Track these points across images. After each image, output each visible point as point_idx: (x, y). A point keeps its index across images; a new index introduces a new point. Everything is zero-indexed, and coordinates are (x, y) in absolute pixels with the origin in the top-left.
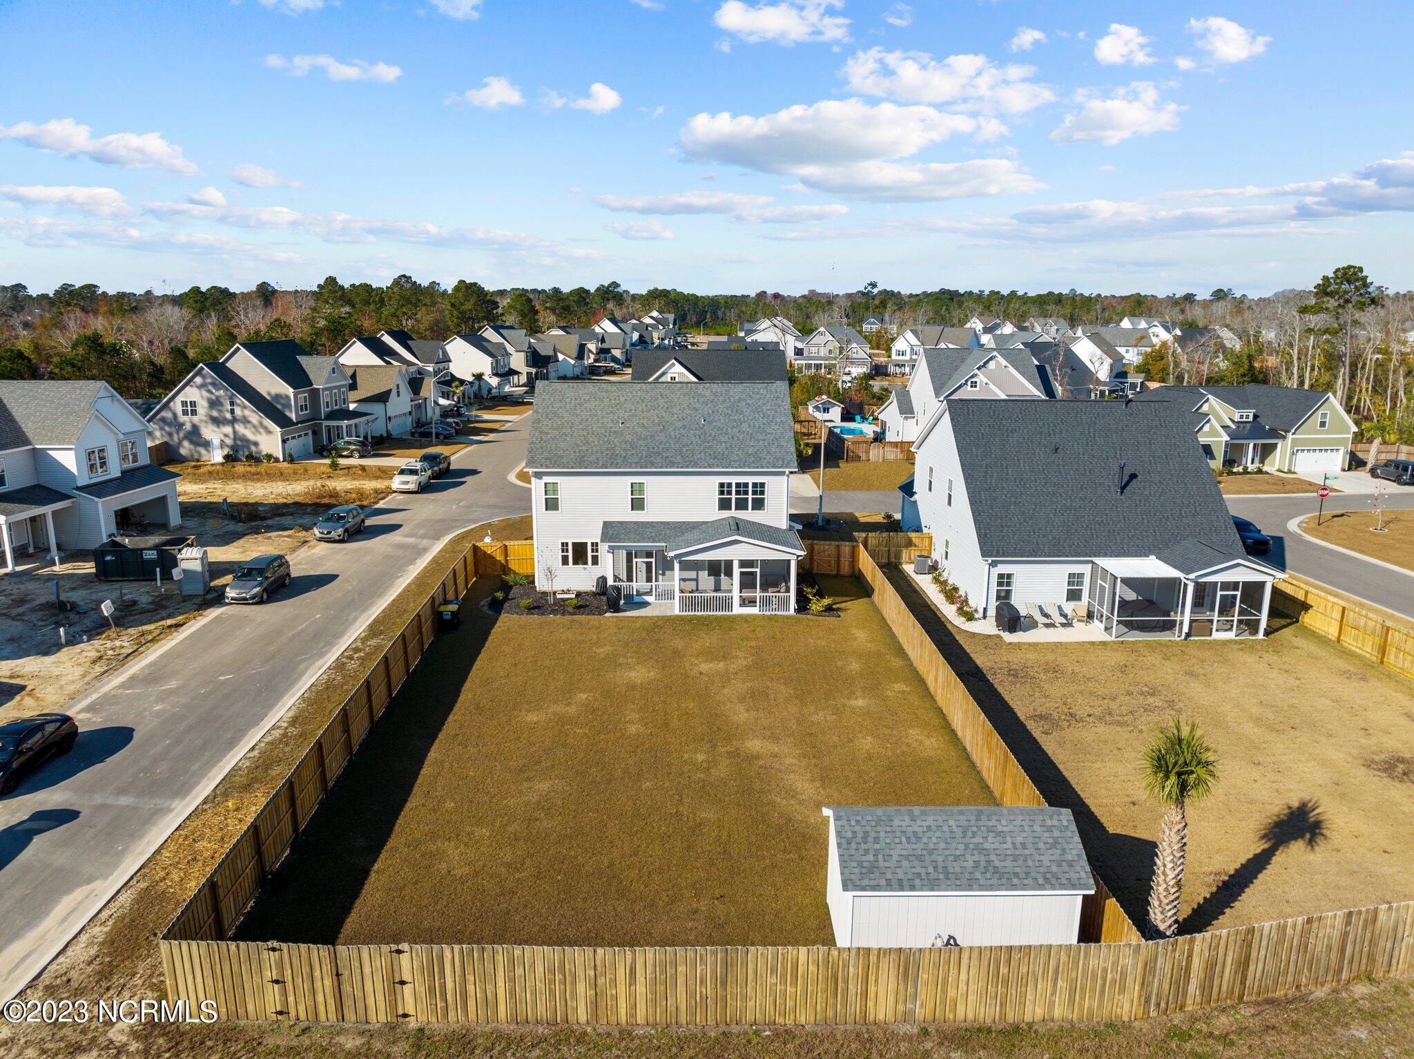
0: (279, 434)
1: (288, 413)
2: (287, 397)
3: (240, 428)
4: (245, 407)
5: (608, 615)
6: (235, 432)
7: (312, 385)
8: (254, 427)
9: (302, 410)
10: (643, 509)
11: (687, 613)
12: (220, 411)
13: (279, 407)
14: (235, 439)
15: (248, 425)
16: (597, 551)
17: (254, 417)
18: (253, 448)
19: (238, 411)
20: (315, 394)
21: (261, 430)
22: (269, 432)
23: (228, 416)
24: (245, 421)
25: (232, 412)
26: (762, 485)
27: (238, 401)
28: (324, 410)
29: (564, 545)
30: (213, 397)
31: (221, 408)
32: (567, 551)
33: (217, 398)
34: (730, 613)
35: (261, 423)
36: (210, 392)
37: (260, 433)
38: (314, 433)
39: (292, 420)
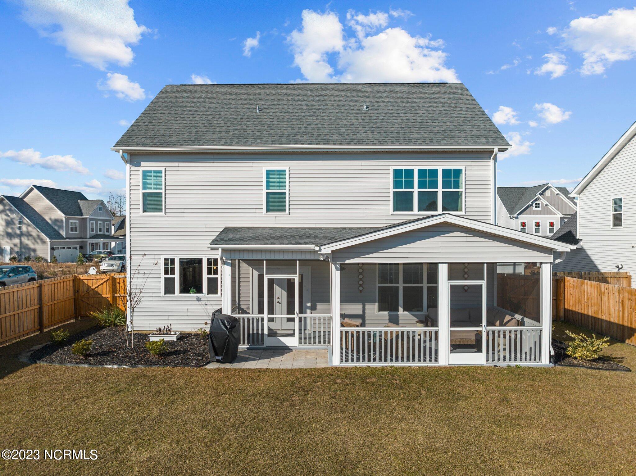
0: (49, 243)
1: (61, 232)
2: (62, 221)
3: (25, 240)
4: (29, 225)
5: (213, 366)
6: (21, 243)
7: (82, 215)
8: (34, 238)
9: (72, 230)
10: (284, 210)
11: (355, 364)
12: (12, 228)
13: (56, 228)
14: (21, 248)
15: (30, 238)
16: (216, 272)
17: (34, 231)
18: (32, 254)
19: (24, 228)
20: (84, 222)
21: (38, 241)
22: (44, 242)
23: (18, 232)
24: (29, 235)
25: (20, 228)
26: (458, 172)
27: (25, 222)
28: (89, 233)
29: (169, 262)
30: (9, 219)
31: (13, 226)
32: (173, 272)
33: (12, 219)
34: (432, 364)
35: (39, 237)
36: (7, 215)
37: (37, 243)
38: (81, 248)
39: (63, 236)
